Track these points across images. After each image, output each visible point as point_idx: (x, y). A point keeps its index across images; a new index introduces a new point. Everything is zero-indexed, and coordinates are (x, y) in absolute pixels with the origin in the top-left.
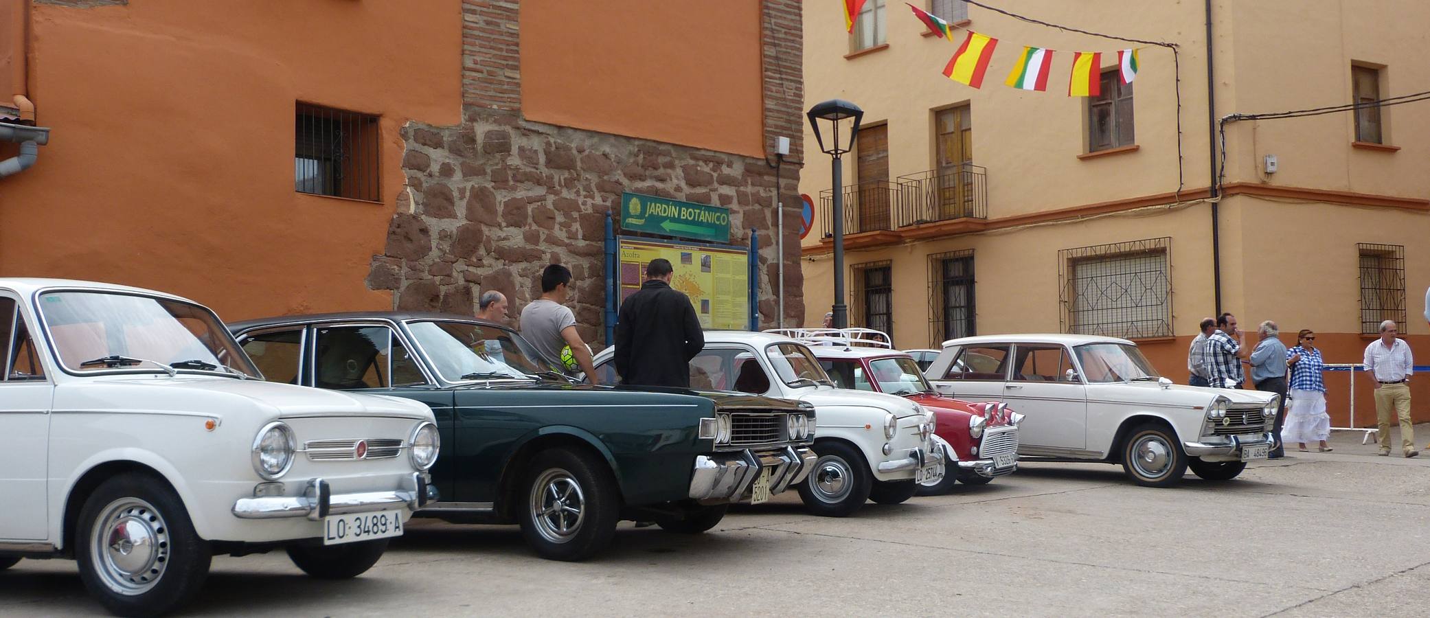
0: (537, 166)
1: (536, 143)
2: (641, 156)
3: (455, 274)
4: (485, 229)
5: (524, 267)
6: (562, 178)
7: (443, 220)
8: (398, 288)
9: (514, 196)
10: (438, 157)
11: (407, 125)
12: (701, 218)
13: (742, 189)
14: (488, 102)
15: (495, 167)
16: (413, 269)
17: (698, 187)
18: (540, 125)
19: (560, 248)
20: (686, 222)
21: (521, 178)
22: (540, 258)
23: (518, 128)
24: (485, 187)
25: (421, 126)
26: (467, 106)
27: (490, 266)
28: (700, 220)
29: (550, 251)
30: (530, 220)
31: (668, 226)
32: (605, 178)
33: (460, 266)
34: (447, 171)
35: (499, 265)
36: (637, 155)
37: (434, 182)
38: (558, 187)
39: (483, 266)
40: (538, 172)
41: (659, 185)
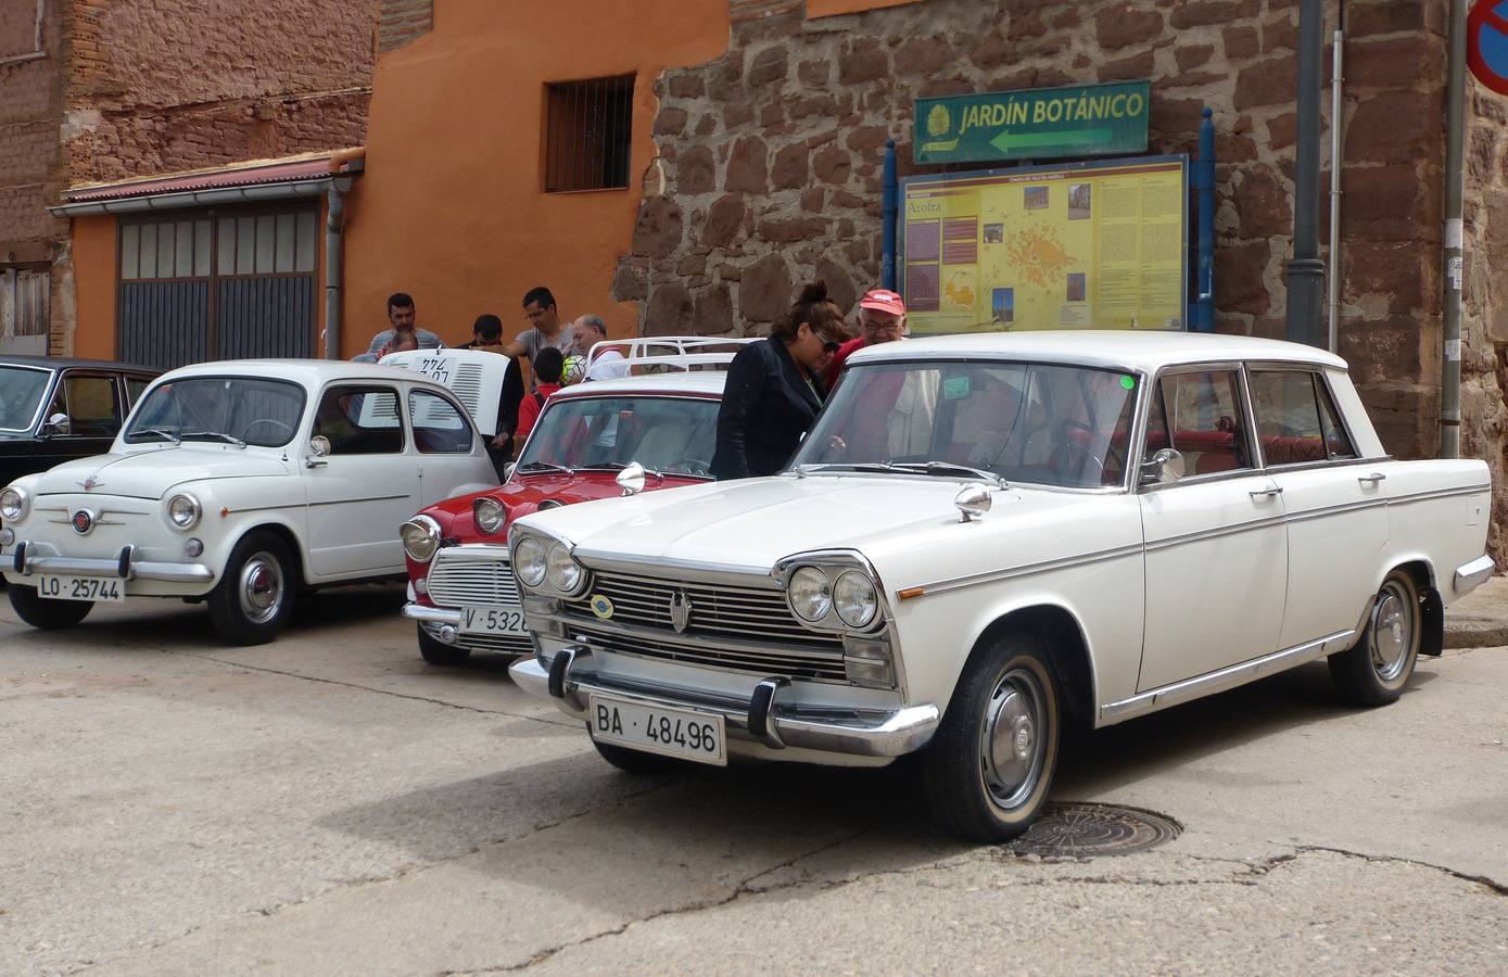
0: (825, 87)
1: (828, 51)
2: (1007, 19)
3: (708, 270)
4: (746, 198)
5: (801, 248)
6: (865, 95)
7: (699, 196)
8: (645, 298)
9: (791, 141)
10: (696, 108)
11: (662, 76)
12: (1078, 113)
13: (1239, 23)
14: (758, 11)
15: (766, 104)
16: (659, 269)
17: (1126, 48)
18: (831, 19)
19: (854, 211)
20: (1046, 127)
21: (805, 110)
22: (823, 232)
23: (798, 36)
24: (754, 137)
25: (677, 72)
26: (736, 23)
27: (755, 253)
28: (1076, 118)
29: (838, 218)
30: (811, 174)
31: (1004, 144)
32: (935, 77)
33: (716, 258)
34: (706, 126)
35: (767, 250)
36: (998, 20)
37: (689, 145)
38: (856, 112)
39: (744, 255)
40: (828, 95)
41: (1043, 64)
